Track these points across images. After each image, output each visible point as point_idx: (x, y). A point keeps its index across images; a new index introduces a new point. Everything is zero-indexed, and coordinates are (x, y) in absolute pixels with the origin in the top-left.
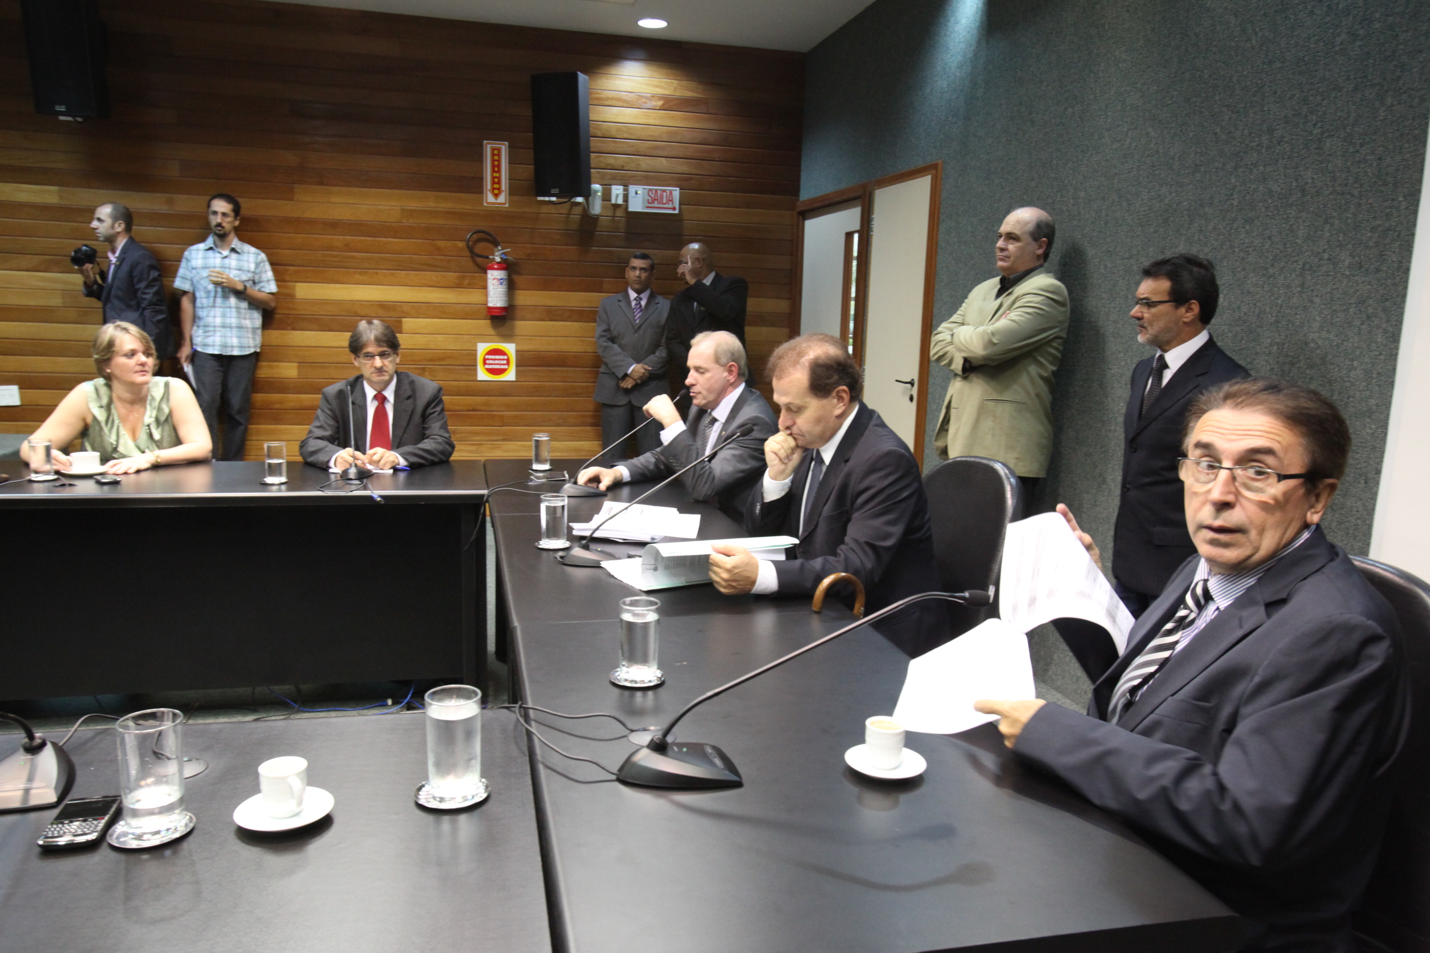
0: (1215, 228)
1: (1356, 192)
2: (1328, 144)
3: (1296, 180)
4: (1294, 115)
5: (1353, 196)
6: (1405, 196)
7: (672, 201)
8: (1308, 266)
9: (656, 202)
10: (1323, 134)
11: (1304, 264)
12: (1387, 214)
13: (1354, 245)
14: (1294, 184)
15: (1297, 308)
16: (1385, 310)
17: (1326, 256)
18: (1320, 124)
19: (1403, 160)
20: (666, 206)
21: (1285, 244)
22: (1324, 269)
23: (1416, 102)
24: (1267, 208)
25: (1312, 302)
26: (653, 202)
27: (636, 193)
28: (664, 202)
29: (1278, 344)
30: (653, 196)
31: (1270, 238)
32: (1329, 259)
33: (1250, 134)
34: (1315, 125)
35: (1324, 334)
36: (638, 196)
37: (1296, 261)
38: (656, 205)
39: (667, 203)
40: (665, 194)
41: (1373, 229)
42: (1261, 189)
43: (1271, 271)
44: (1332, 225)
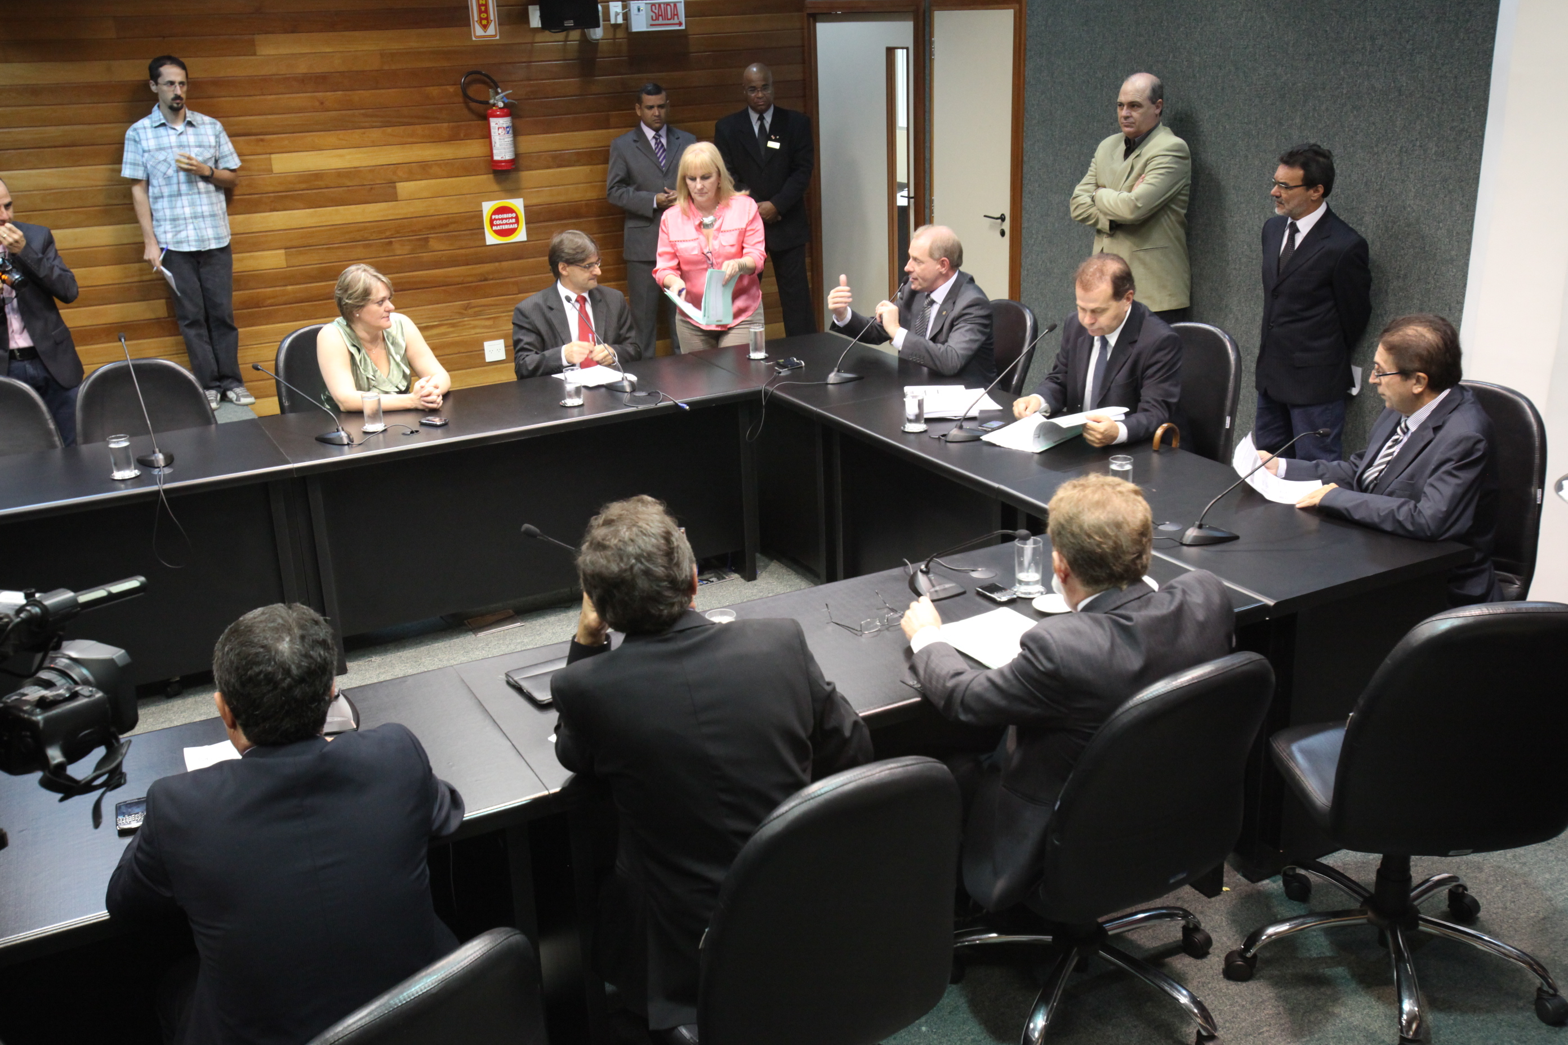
0: (1327, 109)
1: (1439, 99)
2: (1418, 59)
3: (1394, 82)
4: (1392, 30)
5: (1437, 101)
6: (1474, 108)
7: (677, 15)
8: (1404, 149)
9: (660, 18)
10: (1413, 50)
11: (1401, 148)
12: (1461, 119)
13: (1438, 138)
14: (1392, 85)
15: (1396, 180)
16: (1461, 188)
17: (1418, 143)
18: (1411, 42)
19: (1472, 82)
20: (671, 22)
21: (1386, 131)
22: (1417, 153)
23: (1480, 41)
24: (1371, 100)
25: (1408, 177)
26: (657, 19)
27: (639, 10)
28: (669, 17)
29: (1382, 207)
30: (657, 11)
31: (1374, 124)
32: (1421, 146)
33: (1355, 38)
34: (1408, 42)
35: (1418, 202)
36: (641, 12)
37: (1396, 145)
38: (661, 21)
39: (672, 18)
40: (669, 7)
41: (1452, 128)
42: (1366, 83)
43: (1375, 150)
44: (1422, 121)
